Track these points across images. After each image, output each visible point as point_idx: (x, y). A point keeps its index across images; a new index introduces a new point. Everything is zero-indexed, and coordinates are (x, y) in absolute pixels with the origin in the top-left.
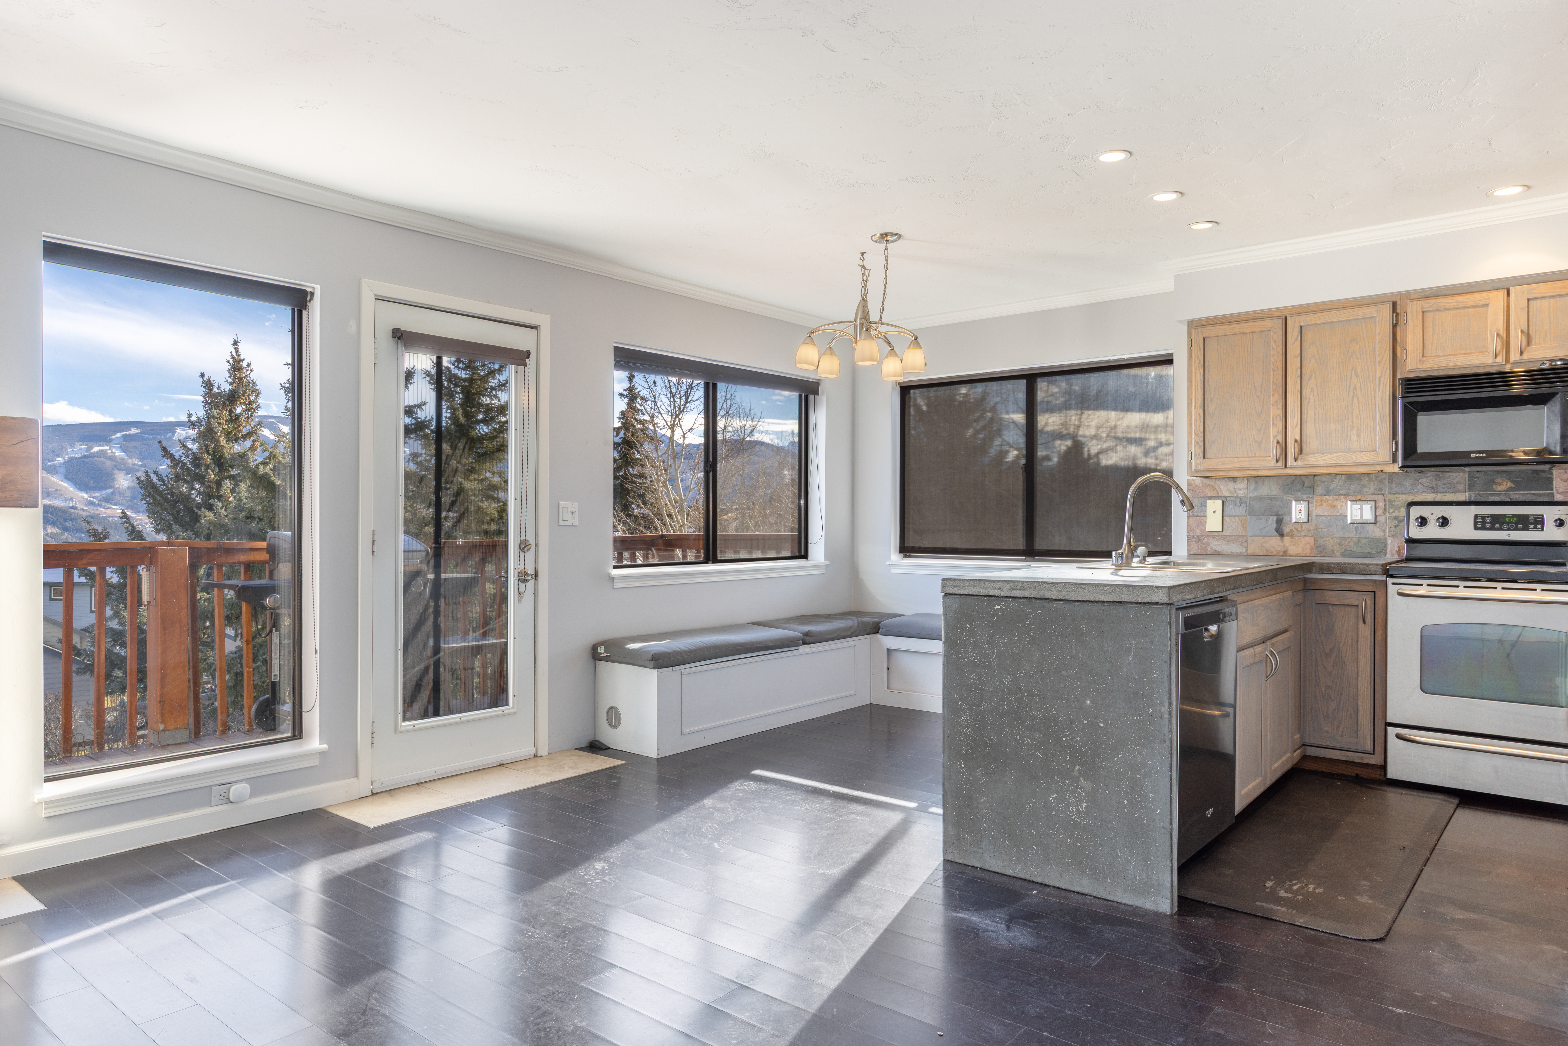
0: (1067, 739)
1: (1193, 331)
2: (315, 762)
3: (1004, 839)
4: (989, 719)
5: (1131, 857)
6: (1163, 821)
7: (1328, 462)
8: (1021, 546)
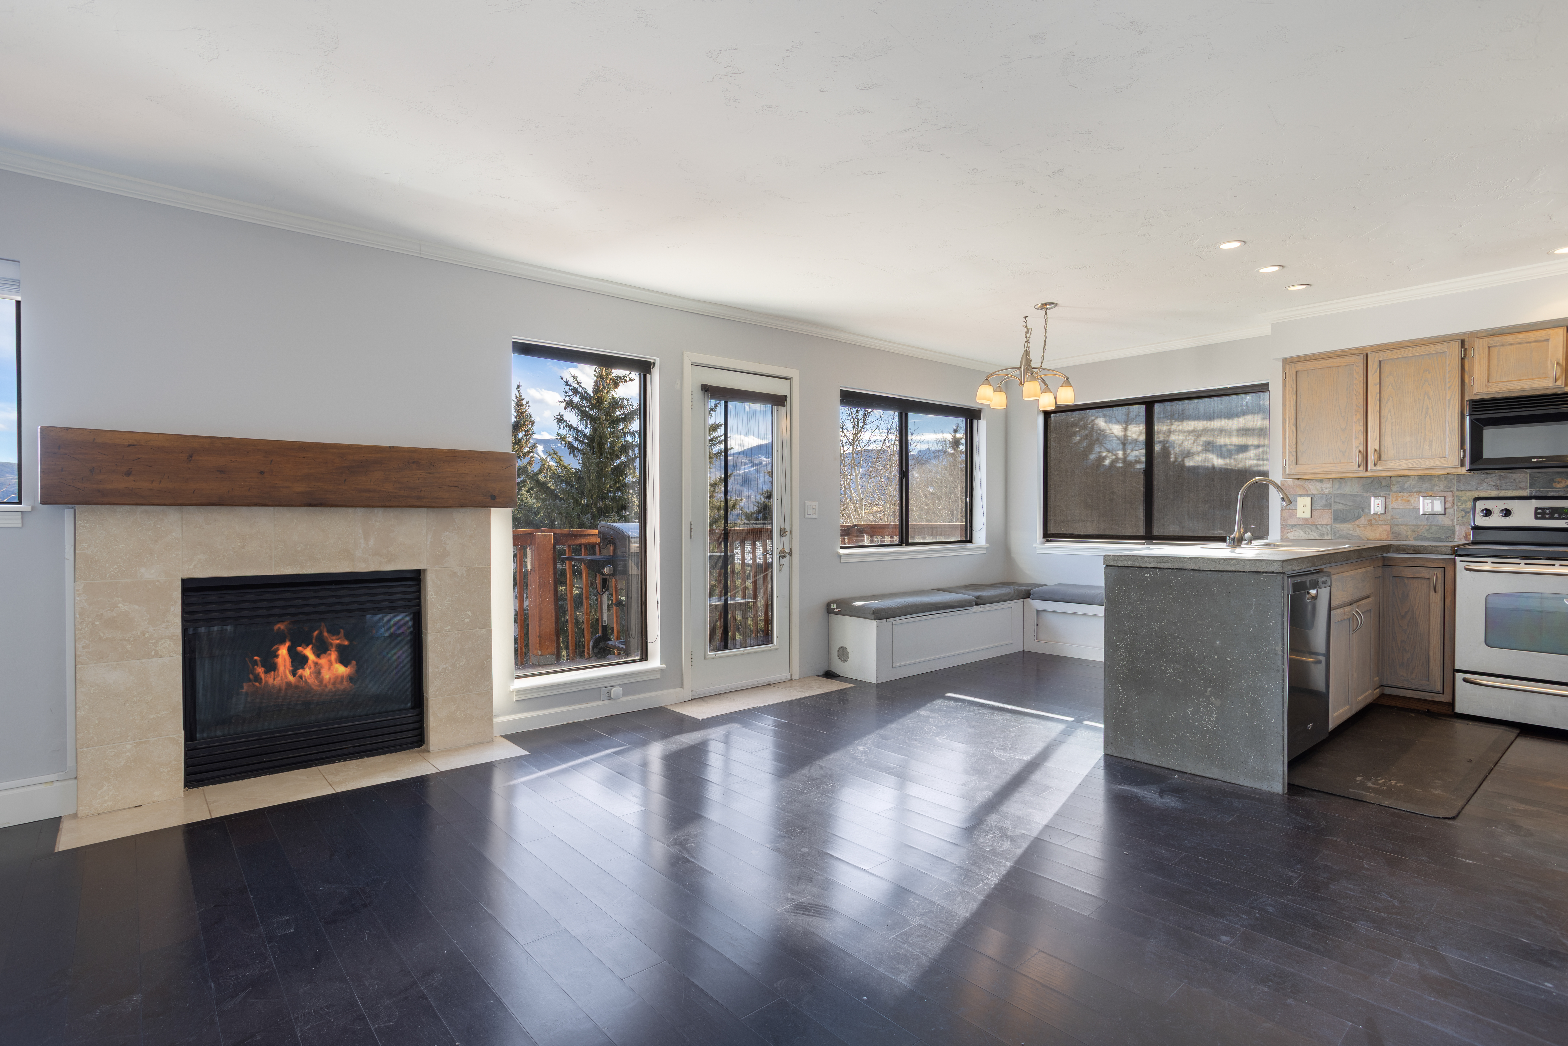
0: (1201, 670)
1: (1287, 366)
2: (658, 676)
3: (1152, 739)
4: (1140, 655)
5: (1251, 753)
6: (1277, 728)
7: (1404, 467)
8: (1142, 533)
